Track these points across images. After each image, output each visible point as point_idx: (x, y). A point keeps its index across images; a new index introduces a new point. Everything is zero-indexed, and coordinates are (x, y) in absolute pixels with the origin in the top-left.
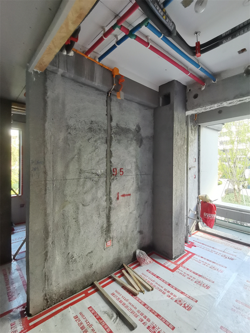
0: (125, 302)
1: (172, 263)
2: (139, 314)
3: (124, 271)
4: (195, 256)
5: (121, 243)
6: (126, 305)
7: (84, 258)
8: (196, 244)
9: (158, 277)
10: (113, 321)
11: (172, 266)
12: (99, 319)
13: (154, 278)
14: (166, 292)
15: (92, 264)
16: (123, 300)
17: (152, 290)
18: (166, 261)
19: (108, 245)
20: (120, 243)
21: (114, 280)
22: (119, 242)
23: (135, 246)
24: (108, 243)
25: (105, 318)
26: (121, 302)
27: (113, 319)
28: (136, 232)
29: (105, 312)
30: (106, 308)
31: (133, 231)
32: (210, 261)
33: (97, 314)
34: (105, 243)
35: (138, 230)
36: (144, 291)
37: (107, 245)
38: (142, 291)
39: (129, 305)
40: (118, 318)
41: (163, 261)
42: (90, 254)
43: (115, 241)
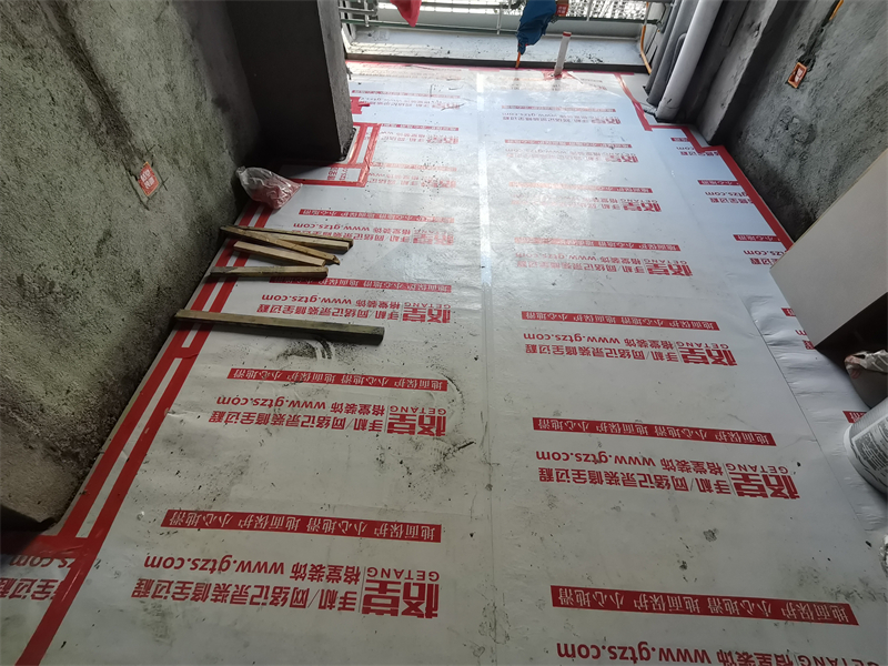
0: (309, 305)
1: (344, 166)
2: (366, 308)
3: (239, 245)
4: (382, 129)
5: (184, 163)
6: (320, 310)
7: (95, 267)
8: (364, 98)
9: (338, 214)
10: (324, 357)
11: (352, 175)
12: (285, 376)
13: (333, 220)
14: (382, 234)
15: (138, 272)
16: (302, 304)
17: (351, 246)
18: (328, 169)
19: (147, 184)
20: (182, 164)
21: (232, 279)
22: (176, 161)
23: (226, 159)
24: (143, 178)
25: (297, 364)
26: (300, 310)
27: (319, 354)
28: (208, 107)
29: (286, 355)
30: (279, 345)
31: (198, 106)
32: (420, 127)
33: (271, 371)
34: (136, 184)
35: (210, 96)
36: (335, 258)
37: (142, 186)
38: (329, 262)
39: (327, 305)
40: (329, 343)
41: (324, 174)
42: (108, 243)
43: (164, 165)
